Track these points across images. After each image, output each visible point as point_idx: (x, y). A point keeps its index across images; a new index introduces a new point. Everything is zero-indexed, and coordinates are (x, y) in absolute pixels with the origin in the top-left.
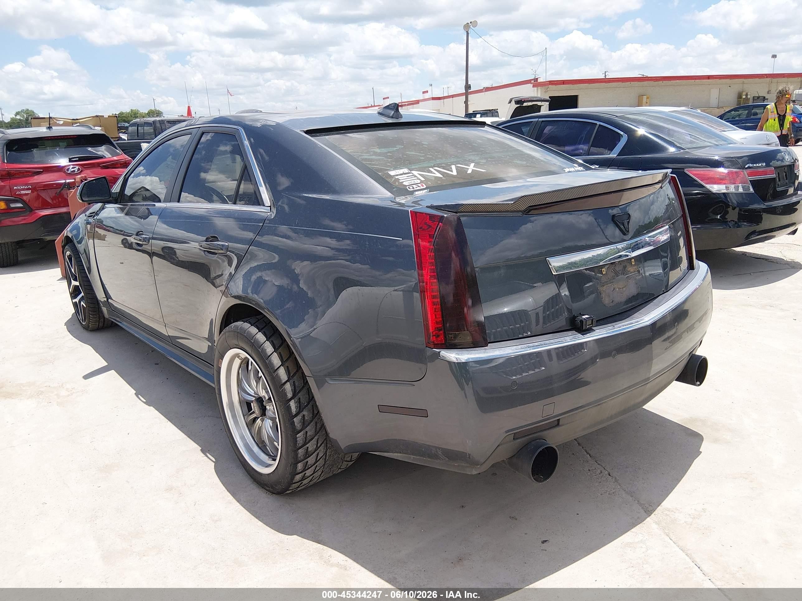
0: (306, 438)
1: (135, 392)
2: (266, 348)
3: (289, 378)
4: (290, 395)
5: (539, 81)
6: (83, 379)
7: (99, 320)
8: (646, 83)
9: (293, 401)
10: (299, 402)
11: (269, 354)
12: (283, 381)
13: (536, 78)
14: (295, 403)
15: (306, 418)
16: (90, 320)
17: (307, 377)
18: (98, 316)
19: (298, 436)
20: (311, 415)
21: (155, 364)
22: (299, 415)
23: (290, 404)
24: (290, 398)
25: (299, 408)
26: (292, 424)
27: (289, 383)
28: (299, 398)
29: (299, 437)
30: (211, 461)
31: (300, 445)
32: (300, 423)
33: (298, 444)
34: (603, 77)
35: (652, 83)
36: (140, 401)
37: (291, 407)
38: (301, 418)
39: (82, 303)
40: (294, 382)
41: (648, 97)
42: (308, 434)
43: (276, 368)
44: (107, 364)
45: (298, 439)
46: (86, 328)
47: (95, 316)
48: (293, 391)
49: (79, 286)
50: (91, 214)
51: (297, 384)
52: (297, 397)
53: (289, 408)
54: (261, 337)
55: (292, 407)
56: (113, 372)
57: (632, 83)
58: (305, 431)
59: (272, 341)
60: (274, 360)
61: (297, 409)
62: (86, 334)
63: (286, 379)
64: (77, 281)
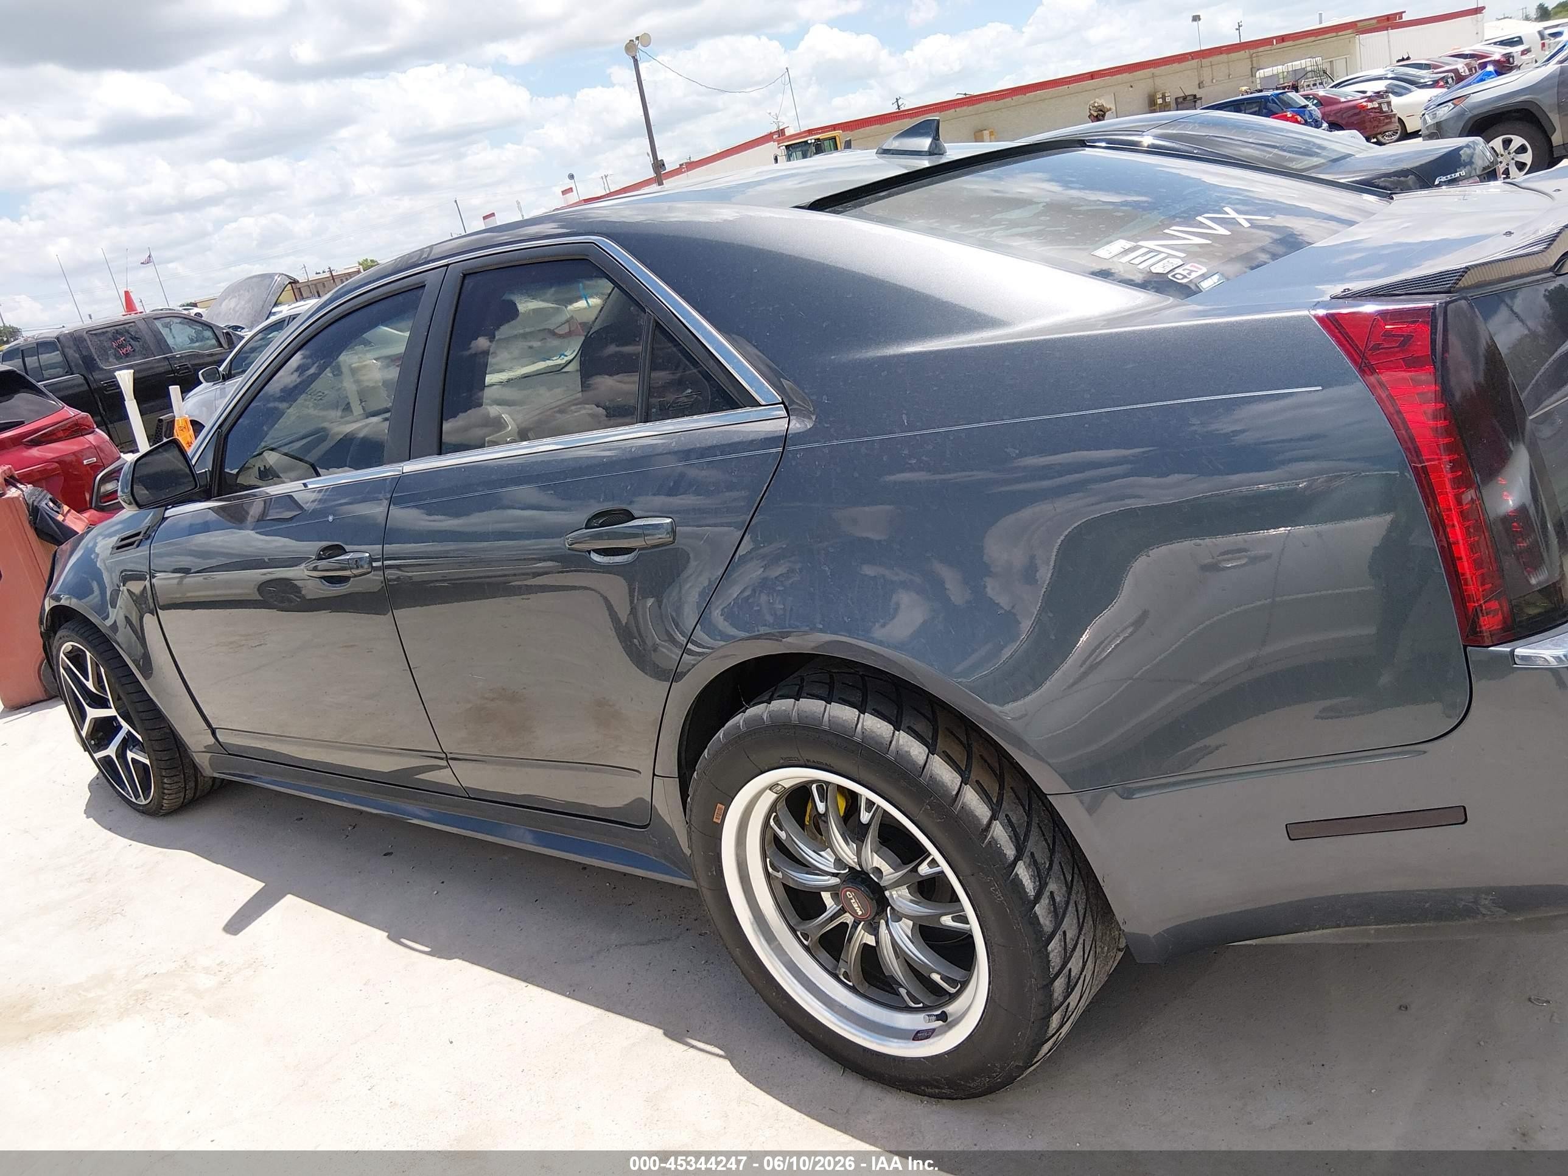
0: (1065, 949)
1: (387, 934)
2: (906, 749)
3: (992, 809)
4: (1010, 852)
5: (787, 133)
6: (228, 936)
7: (185, 787)
8: (982, 106)
9: (1020, 864)
10: (1034, 863)
11: (922, 763)
12: (985, 821)
13: (781, 128)
14: (1028, 867)
15: (1058, 899)
16: (166, 791)
17: (1048, 796)
18: (183, 776)
19: (1049, 948)
20: (1064, 889)
21: (385, 855)
22: (1043, 897)
23: (1017, 875)
24: (1012, 858)
25: (1037, 879)
26: (1031, 924)
27: (997, 821)
28: (1032, 854)
29: (1053, 951)
30: (709, 1056)
31: (1057, 969)
32: (1050, 915)
33: (1053, 968)
34: (894, 109)
35: (992, 104)
36: (417, 954)
37: (1021, 880)
38: (1047, 901)
39: (130, 755)
40: (1007, 816)
41: (992, 132)
42: (1069, 936)
43: (954, 793)
44: (264, 884)
45: (1051, 956)
46: (153, 812)
47: (176, 779)
48: (1013, 840)
49: (115, 717)
50: (123, 540)
51: (1014, 820)
52: (1027, 854)
53: (1017, 883)
54: (874, 725)
55: (1024, 881)
56: (290, 901)
57: (957, 110)
58: (1062, 933)
59: (909, 728)
60: (939, 772)
61: (1035, 883)
62: (154, 825)
63: (989, 814)
64: (110, 708)
